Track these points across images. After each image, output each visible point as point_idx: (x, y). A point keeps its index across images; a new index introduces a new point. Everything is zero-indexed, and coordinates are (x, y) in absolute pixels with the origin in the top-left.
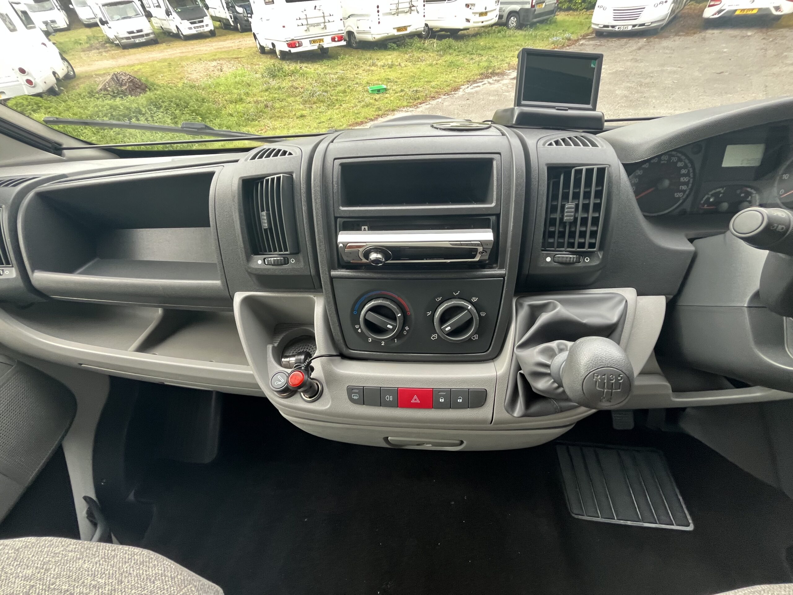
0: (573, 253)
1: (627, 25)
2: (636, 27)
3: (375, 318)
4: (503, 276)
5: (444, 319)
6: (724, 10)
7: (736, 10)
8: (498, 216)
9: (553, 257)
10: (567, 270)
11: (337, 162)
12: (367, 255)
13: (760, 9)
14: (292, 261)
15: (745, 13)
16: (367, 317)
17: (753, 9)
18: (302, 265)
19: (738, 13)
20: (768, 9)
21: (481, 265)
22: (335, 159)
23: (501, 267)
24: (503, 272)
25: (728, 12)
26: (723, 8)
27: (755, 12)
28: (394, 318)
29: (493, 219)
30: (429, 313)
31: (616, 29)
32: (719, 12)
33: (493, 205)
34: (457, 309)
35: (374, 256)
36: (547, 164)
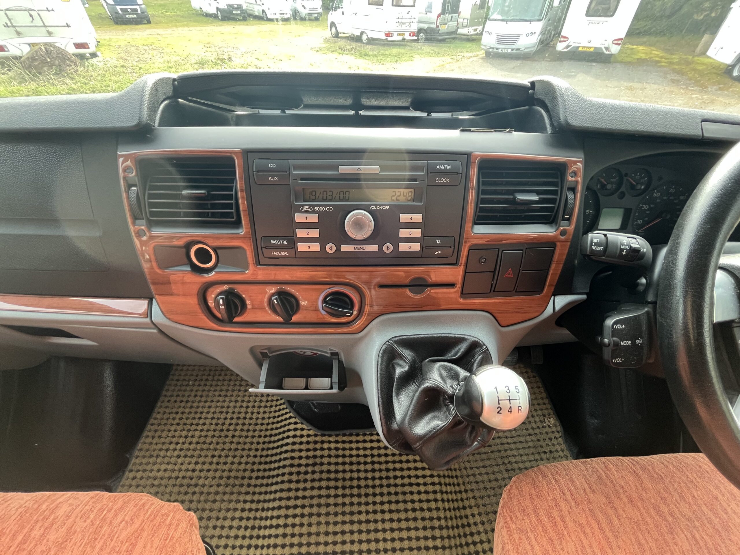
1: (507, 49)
2: (514, 51)
6: (571, 46)
7: (579, 47)
13: (595, 48)
15: (585, 50)
17: (590, 48)
19: (580, 49)
20: (601, 48)
25: (573, 47)
26: (570, 44)
27: (592, 50)
31: (500, 51)
32: (568, 46)
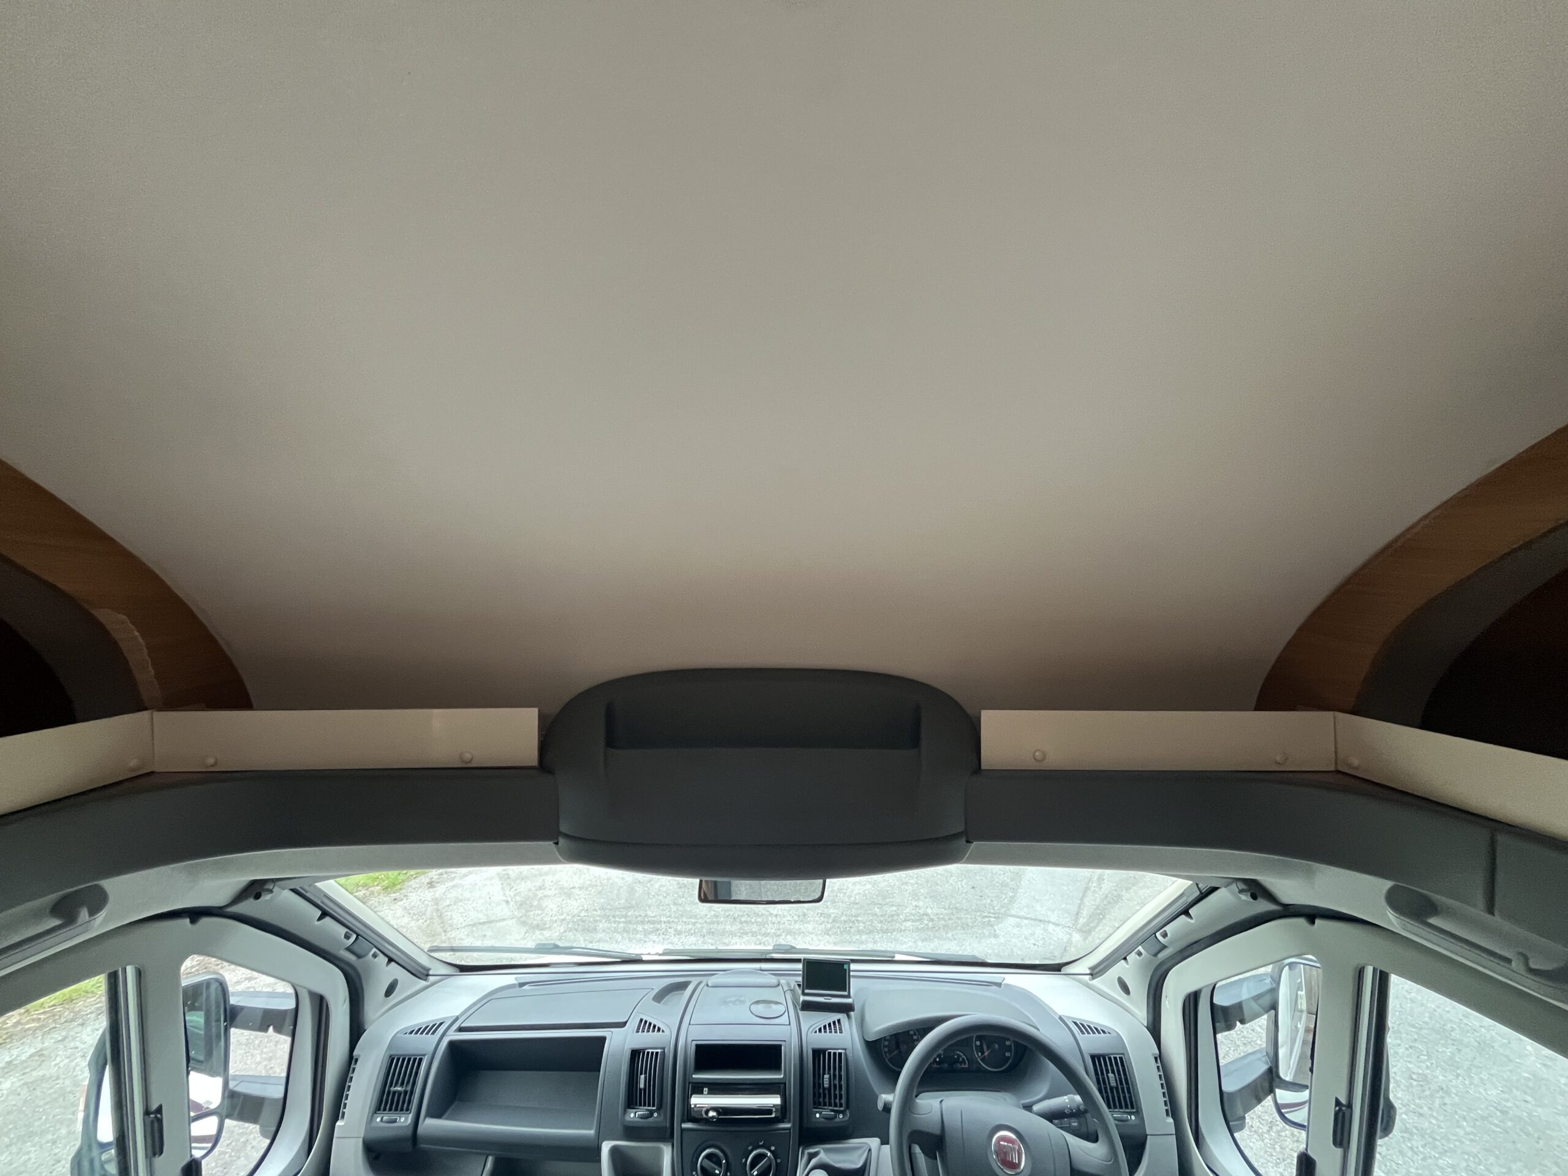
0: (832, 1111)
3: (708, 1164)
4: (789, 1129)
5: (753, 1165)
8: (785, 1084)
9: (820, 1113)
10: (830, 1124)
11: (694, 1043)
12: (707, 1112)
14: (655, 1115)
16: (703, 1164)
18: (662, 1118)
21: (777, 1120)
22: (692, 1041)
23: (789, 1122)
24: (788, 1125)
28: (719, 1165)
29: (782, 1086)
30: (744, 1160)
33: (782, 1076)
34: (762, 1156)
35: (712, 1114)
36: (812, 1049)
